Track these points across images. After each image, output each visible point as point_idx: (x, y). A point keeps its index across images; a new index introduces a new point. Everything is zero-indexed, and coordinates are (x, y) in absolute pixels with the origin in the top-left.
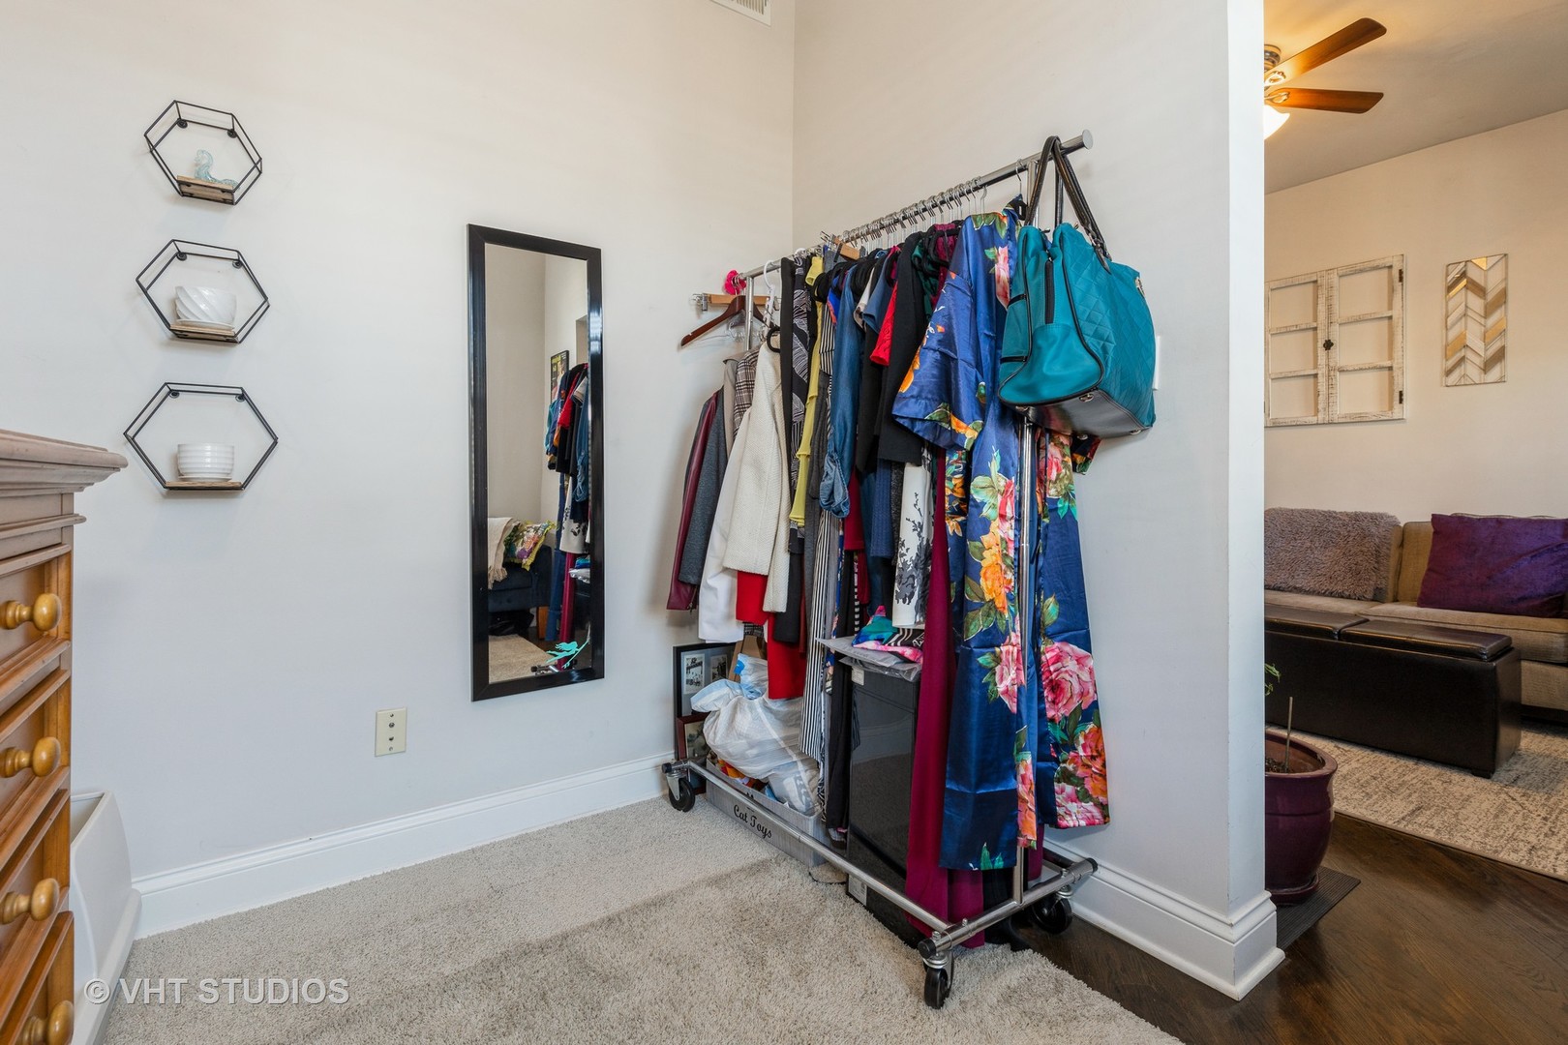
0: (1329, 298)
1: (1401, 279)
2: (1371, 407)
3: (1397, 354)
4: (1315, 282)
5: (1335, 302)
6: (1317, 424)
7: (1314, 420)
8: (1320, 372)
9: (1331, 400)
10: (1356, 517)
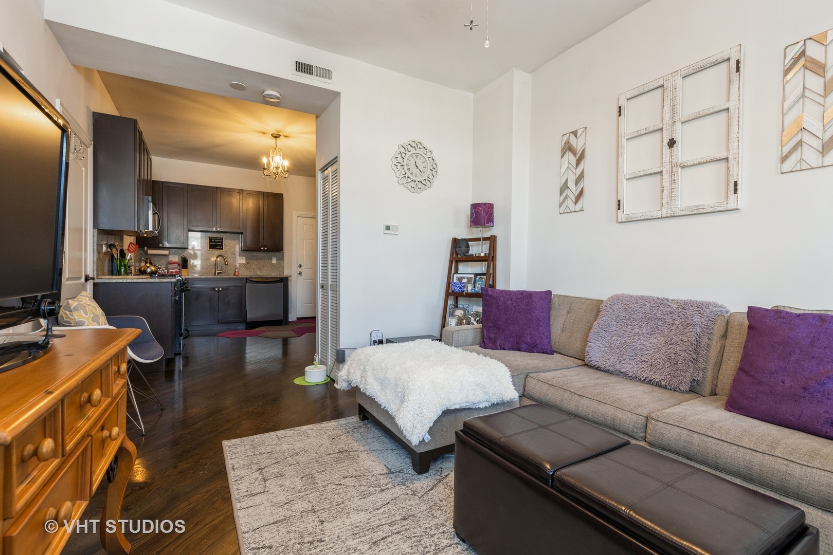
0: (673, 99)
1: (738, 70)
2: (709, 200)
3: (733, 145)
4: (662, 86)
5: (679, 102)
6: (661, 218)
7: (659, 214)
8: (664, 170)
9: (673, 194)
10: (684, 305)
